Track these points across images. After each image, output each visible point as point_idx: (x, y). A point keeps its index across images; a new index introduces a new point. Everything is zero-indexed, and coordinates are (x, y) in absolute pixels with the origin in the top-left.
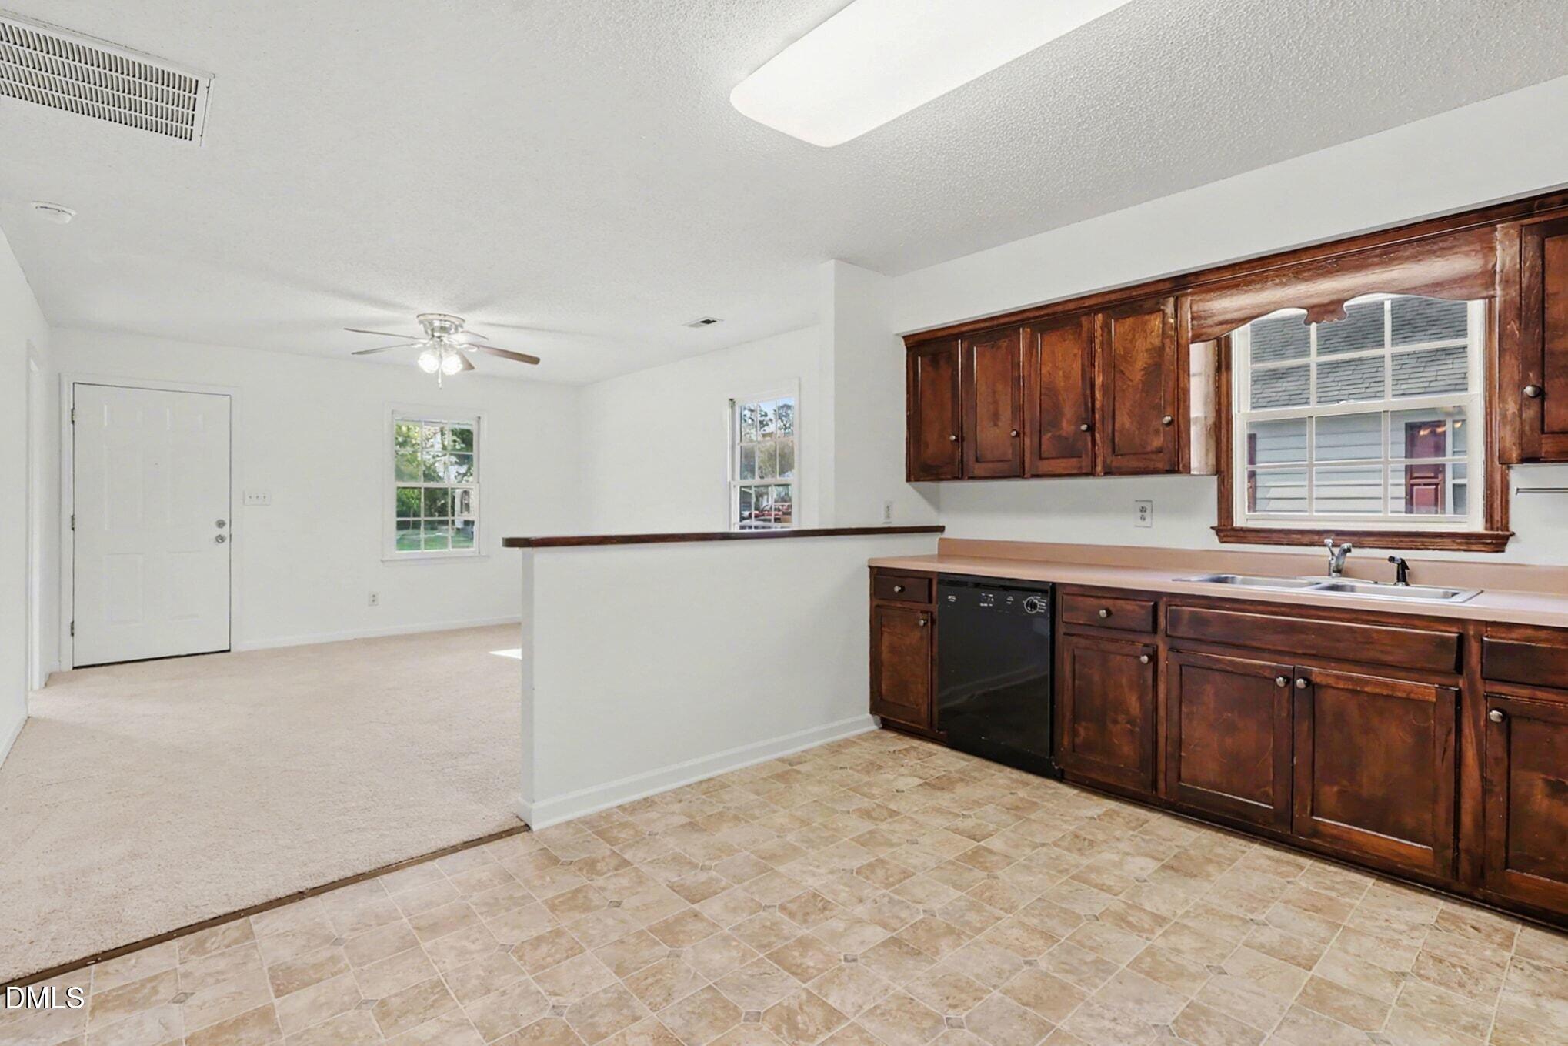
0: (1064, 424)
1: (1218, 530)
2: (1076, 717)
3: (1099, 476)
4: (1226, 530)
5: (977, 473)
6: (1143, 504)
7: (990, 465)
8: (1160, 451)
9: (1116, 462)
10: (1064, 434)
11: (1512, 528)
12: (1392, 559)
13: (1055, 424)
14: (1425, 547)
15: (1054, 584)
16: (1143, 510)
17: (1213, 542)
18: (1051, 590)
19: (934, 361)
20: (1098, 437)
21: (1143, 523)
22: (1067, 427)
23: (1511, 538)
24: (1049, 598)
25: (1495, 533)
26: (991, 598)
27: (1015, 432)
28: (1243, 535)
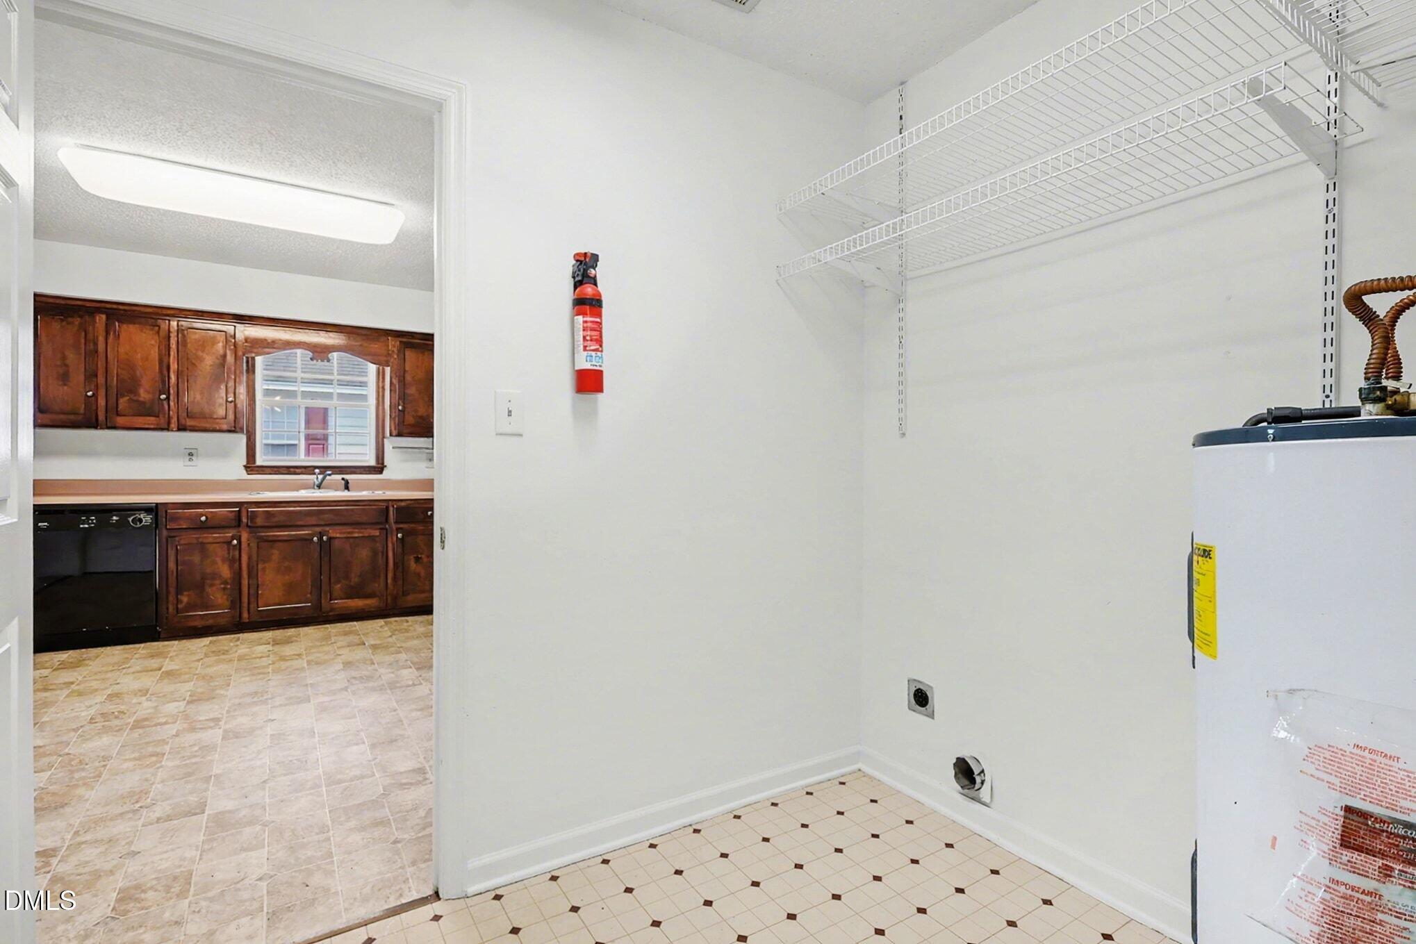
0: (142, 391)
1: (246, 467)
2: (179, 591)
3: (172, 431)
4: (251, 467)
6: (190, 451)
7: (54, 417)
8: (224, 418)
9: (189, 423)
10: (141, 399)
11: (385, 464)
12: (343, 479)
13: (132, 391)
14: (355, 473)
15: (157, 504)
16: (191, 454)
17: (243, 475)
18: (153, 509)
20: (172, 404)
21: (190, 463)
22: (144, 395)
23: (385, 469)
24: (154, 514)
25: (380, 465)
26: (92, 520)
27: (91, 393)
28: (263, 470)
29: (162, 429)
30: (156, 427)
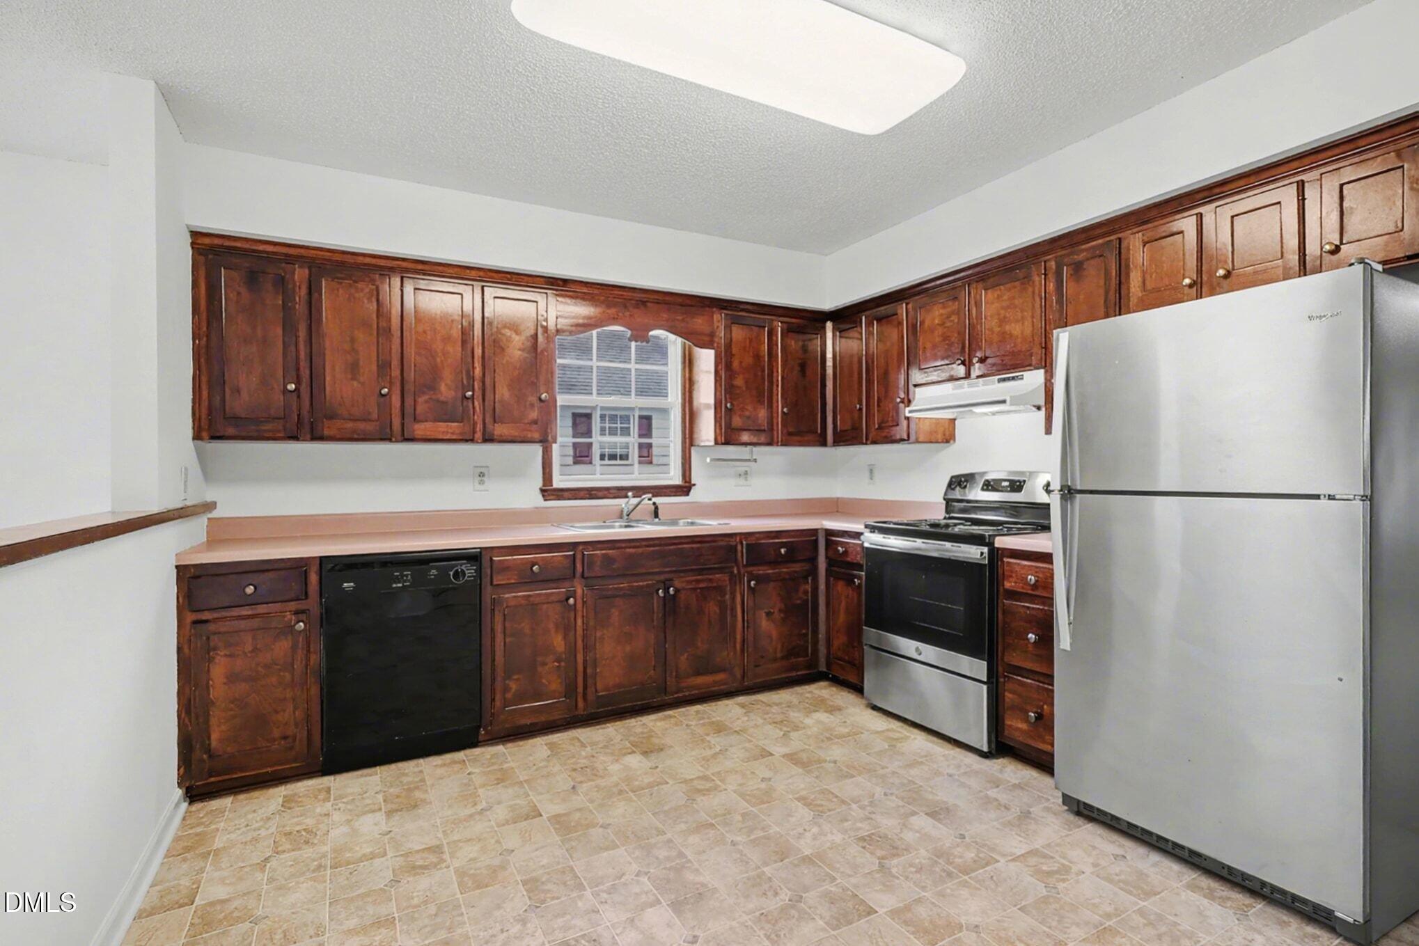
0: (443, 388)
1: (543, 491)
2: (508, 675)
3: (478, 442)
4: (549, 492)
5: (326, 432)
6: (482, 470)
8: (535, 422)
9: (495, 430)
10: (442, 398)
11: (693, 482)
12: (651, 503)
13: (432, 387)
15: (474, 549)
16: (482, 475)
17: (539, 501)
18: (477, 557)
19: (252, 279)
20: (476, 403)
21: (482, 487)
22: (446, 391)
23: (693, 488)
24: (478, 563)
25: (687, 484)
26: (407, 576)
27: (386, 390)
28: (561, 494)
29: (467, 441)
30: (461, 438)
